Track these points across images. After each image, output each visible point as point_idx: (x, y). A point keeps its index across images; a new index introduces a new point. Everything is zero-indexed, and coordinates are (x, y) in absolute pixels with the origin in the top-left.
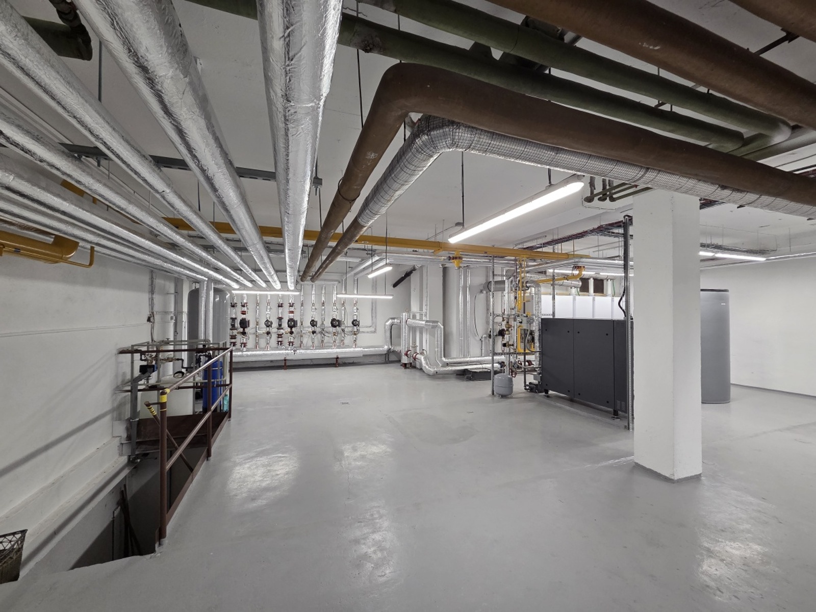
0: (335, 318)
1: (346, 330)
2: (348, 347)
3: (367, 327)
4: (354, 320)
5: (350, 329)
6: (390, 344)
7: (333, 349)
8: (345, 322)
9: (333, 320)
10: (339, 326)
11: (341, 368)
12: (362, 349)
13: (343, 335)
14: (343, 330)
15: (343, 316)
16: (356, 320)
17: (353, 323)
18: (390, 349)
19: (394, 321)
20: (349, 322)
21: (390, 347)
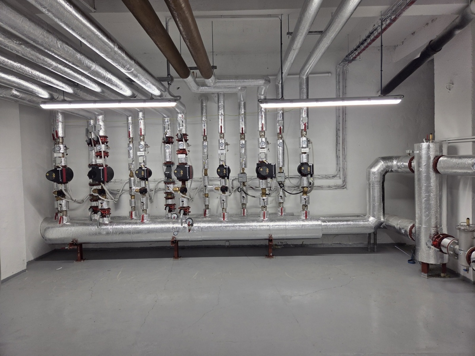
0: (264, 160)
1: (287, 183)
2: (292, 217)
3: (327, 177)
4: (302, 164)
5: (295, 182)
6: (382, 213)
7: (262, 221)
8: (285, 169)
9: (261, 164)
10: (272, 175)
11: (279, 258)
12: (319, 223)
13: (281, 193)
14: (281, 185)
15: (281, 157)
16: (306, 164)
17: (299, 170)
18: (382, 223)
19: (390, 164)
20: (292, 169)
21: (382, 220)
